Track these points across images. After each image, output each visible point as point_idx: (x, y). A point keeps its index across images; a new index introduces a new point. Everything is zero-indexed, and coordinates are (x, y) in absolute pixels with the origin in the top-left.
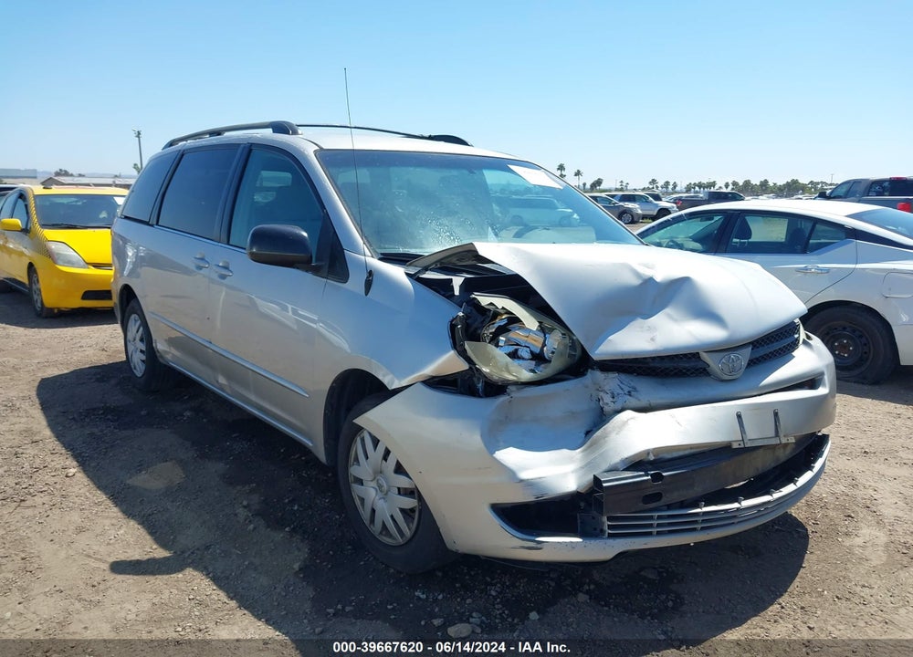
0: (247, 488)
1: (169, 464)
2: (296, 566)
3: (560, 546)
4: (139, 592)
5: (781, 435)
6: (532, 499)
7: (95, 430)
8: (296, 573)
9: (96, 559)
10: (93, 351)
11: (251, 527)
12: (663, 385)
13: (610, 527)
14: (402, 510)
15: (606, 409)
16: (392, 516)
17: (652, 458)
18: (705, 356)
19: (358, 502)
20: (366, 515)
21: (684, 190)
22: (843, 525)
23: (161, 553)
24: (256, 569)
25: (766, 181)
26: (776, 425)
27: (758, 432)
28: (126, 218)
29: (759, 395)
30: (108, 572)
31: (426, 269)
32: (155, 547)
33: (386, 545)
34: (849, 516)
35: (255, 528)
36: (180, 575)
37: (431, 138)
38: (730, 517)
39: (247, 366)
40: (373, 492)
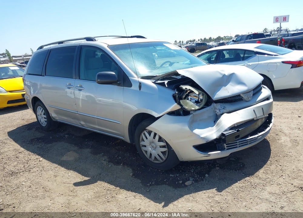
0: (101, 155)
1: (71, 152)
2: (131, 174)
3: (214, 154)
4: (87, 190)
5: (265, 114)
6: (205, 142)
7: (39, 146)
8: (132, 176)
9: (67, 183)
10: (19, 121)
11: (110, 166)
12: (232, 105)
13: (227, 147)
14: (162, 152)
15: (218, 114)
16: (158, 155)
17: (236, 126)
18: (242, 95)
19: (144, 152)
20: (148, 156)
21: (186, 43)
22: (277, 137)
23: (86, 179)
24: (119, 178)
25: (211, 38)
26: (263, 112)
27: (259, 114)
28: (29, 74)
29: (257, 104)
30: (74, 186)
31: (158, 80)
32: (83, 177)
33: (158, 163)
34: (277, 135)
35: (111, 166)
36: (97, 183)
37: (132, 37)
38: (256, 139)
39: (95, 117)
40: (150, 149)
